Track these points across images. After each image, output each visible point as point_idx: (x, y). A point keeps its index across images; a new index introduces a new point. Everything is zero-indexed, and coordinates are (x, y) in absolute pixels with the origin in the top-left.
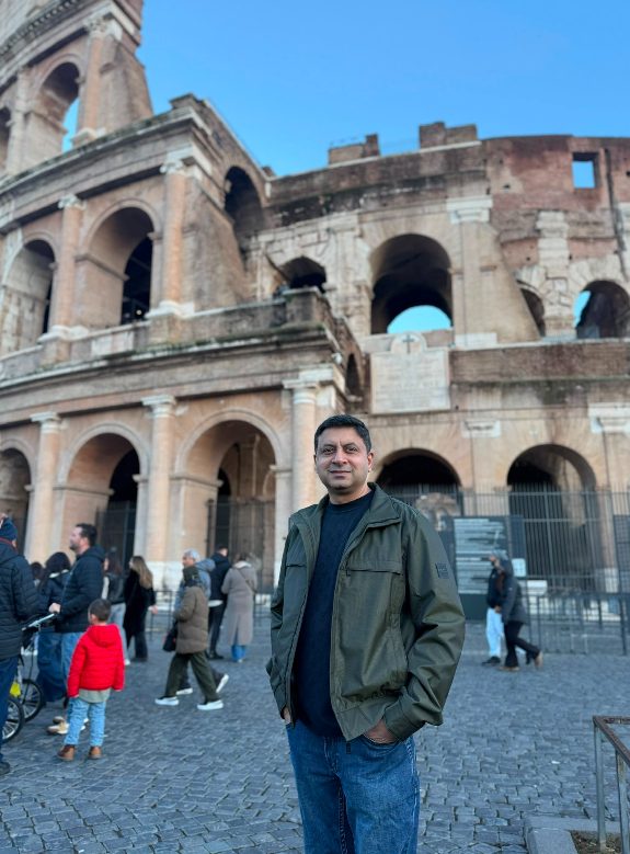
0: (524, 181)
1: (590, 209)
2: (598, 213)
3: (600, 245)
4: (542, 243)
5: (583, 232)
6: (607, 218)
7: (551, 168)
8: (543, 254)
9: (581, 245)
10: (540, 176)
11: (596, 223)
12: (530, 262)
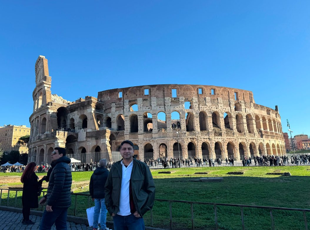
0: (110, 98)
1: (120, 102)
2: (121, 102)
3: (120, 108)
4: (112, 109)
5: (118, 106)
6: (122, 103)
7: (114, 95)
8: (112, 111)
9: (117, 108)
10: (113, 96)
11: (121, 104)
12: (110, 112)
